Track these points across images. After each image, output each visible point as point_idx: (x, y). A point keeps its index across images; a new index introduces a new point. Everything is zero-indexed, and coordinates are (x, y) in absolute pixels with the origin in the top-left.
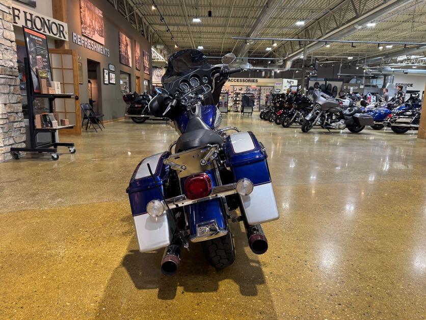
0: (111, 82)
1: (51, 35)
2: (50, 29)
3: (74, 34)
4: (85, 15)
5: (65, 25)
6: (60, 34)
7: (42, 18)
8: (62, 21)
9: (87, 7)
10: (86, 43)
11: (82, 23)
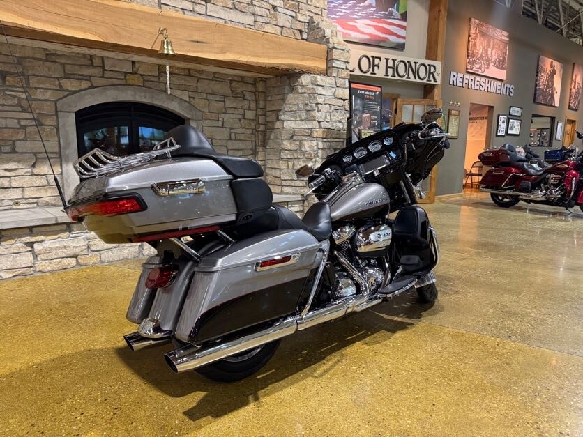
0: (510, 132)
1: (417, 80)
2: (416, 73)
3: (453, 73)
4: (474, 45)
5: (439, 65)
6: (429, 77)
7: (408, 62)
8: (436, 60)
9: (480, 32)
10: (470, 82)
11: (468, 56)
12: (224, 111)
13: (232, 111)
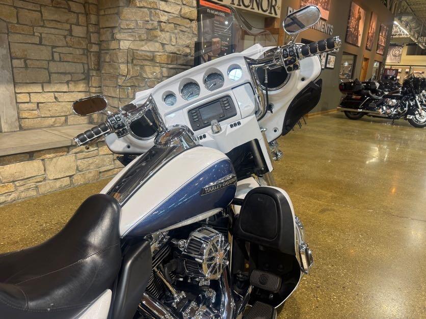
0: (328, 66)
3: (290, 9)
12: (42, 24)
13: (53, 24)
